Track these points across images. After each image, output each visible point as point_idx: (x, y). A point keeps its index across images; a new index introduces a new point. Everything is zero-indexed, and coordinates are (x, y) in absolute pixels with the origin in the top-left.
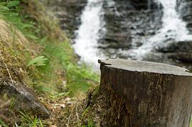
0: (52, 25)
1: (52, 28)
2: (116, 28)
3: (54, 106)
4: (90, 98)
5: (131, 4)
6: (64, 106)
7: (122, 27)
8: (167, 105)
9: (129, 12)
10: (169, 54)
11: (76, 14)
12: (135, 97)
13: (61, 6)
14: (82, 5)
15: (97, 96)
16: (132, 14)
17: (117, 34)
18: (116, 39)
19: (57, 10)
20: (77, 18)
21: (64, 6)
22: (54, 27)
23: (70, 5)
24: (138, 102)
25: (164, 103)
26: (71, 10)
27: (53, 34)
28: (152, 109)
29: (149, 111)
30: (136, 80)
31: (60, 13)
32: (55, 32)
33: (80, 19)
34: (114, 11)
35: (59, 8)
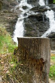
0: (3, 29)
1: (3, 31)
2: (30, 30)
3: (3, 56)
4: (15, 51)
5: (36, 19)
6: (6, 56)
7: (33, 29)
8: (40, 49)
9: (35, 22)
10: (53, 39)
11: (13, 25)
12: (29, 47)
13: (6, 22)
14: (16, 21)
15: (17, 50)
16: (37, 23)
17: (31, 32)
18: (31, 34)
19: (5, 24)
20: (14, 27)
21: (8, 22)
22: (4, 30)
23: (10, 21)
24: (30, 49)
25: (38, 49)
26: (11, 23)
27: (3, 33)
28: (35, 51)
29: (34, 52)
30: (28, 41)
31: (6, 25)
32: (4, 32)
33: (15, 27)
34: (29, 22)
35: (6, 23)
